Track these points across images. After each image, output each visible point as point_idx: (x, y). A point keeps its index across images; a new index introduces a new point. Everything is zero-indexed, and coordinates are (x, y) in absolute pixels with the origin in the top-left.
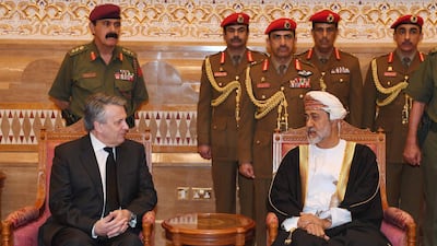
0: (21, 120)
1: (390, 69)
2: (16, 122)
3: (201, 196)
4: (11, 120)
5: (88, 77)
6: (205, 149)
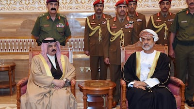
0: (21, 43)
1: (159, 19)
2: (19, 44)
3: (89, 71)
4: (17, 43)
5: (46, 26)
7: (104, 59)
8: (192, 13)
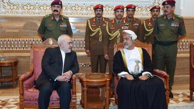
1: (150, 23)
3: (83, 66)
6: (88, 51)
7: (104, 55)
8: (169, 18)
